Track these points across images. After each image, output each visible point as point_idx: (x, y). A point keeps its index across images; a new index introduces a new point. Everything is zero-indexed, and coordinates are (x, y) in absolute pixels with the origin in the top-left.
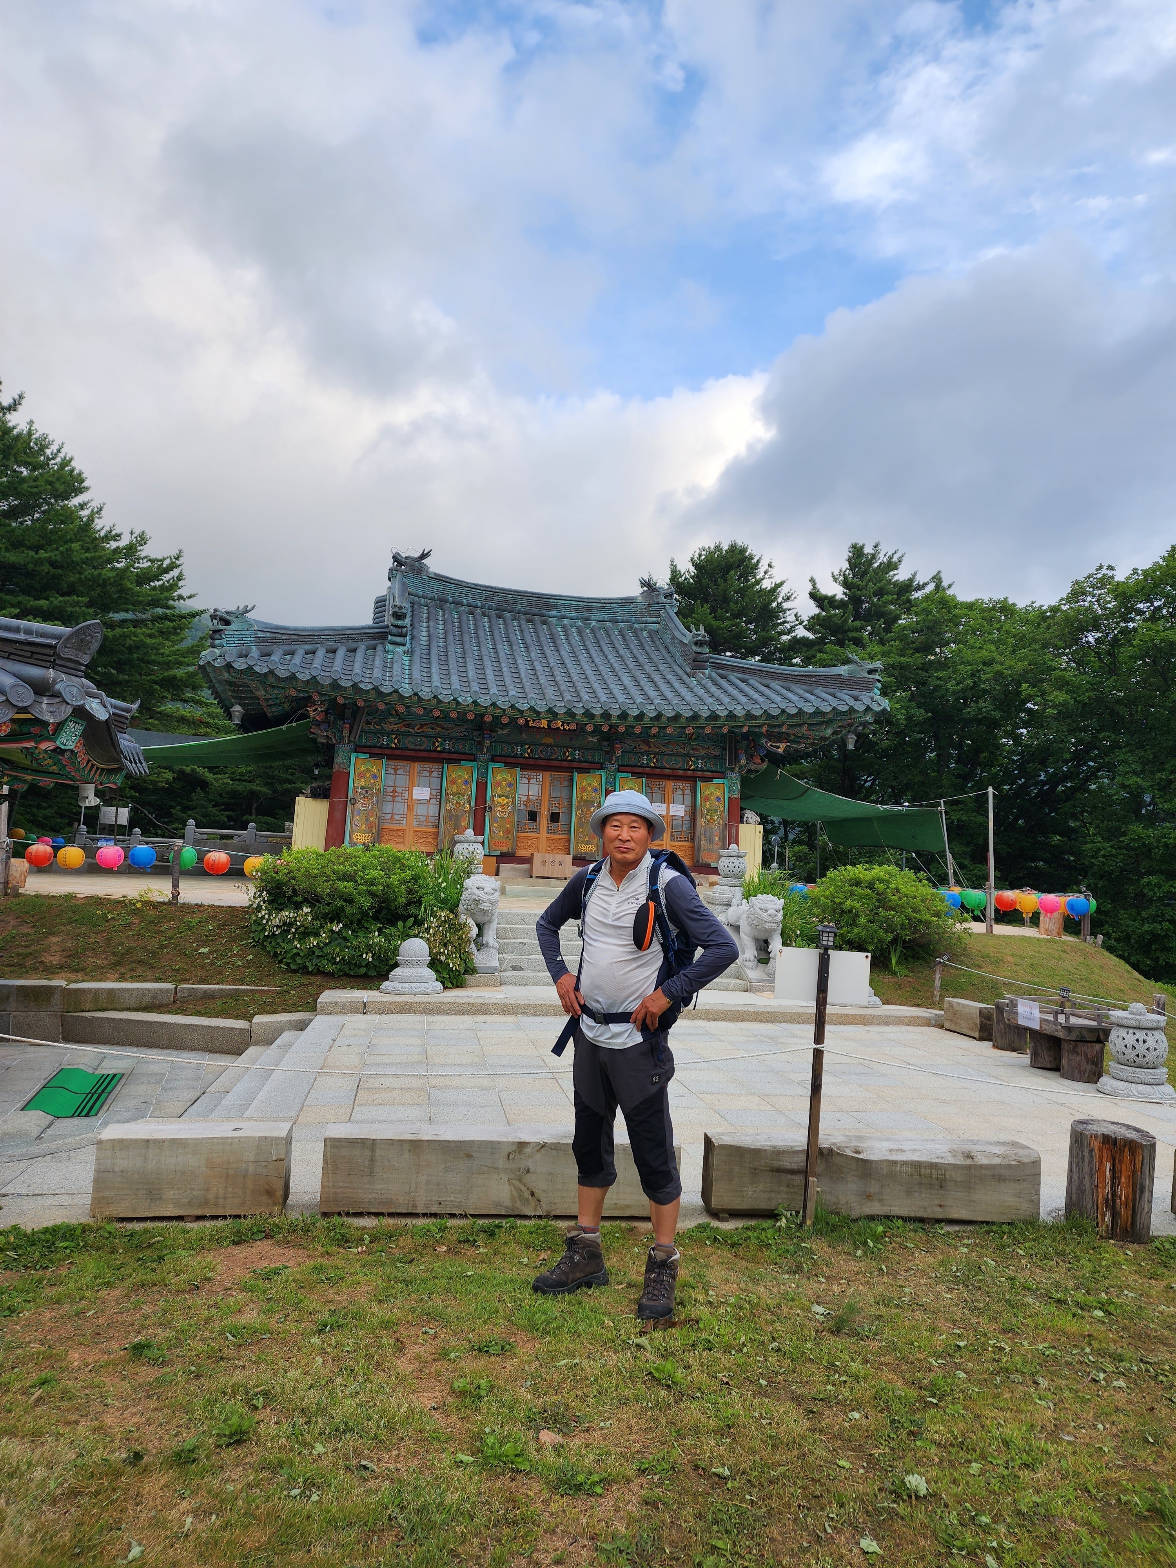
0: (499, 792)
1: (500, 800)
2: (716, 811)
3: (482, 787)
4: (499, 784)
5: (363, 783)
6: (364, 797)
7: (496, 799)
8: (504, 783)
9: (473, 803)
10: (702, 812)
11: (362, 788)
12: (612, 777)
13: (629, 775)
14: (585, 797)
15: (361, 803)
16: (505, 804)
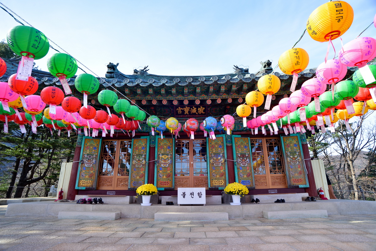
0: (162, 152)
1: (163, 157)
2: (296, 152)
3: (152, 150)
4: (162, 147)
5: (88, 152)
6: (88, 160)
7: (160, 156)
8: (165, 147)
9: (147, 159)
10: (286, 154)
11: (88, 155)
12: (230, 138)
13: (240, 136)
14: (214, 151)
15: (87, 163)
16: (166, 159)
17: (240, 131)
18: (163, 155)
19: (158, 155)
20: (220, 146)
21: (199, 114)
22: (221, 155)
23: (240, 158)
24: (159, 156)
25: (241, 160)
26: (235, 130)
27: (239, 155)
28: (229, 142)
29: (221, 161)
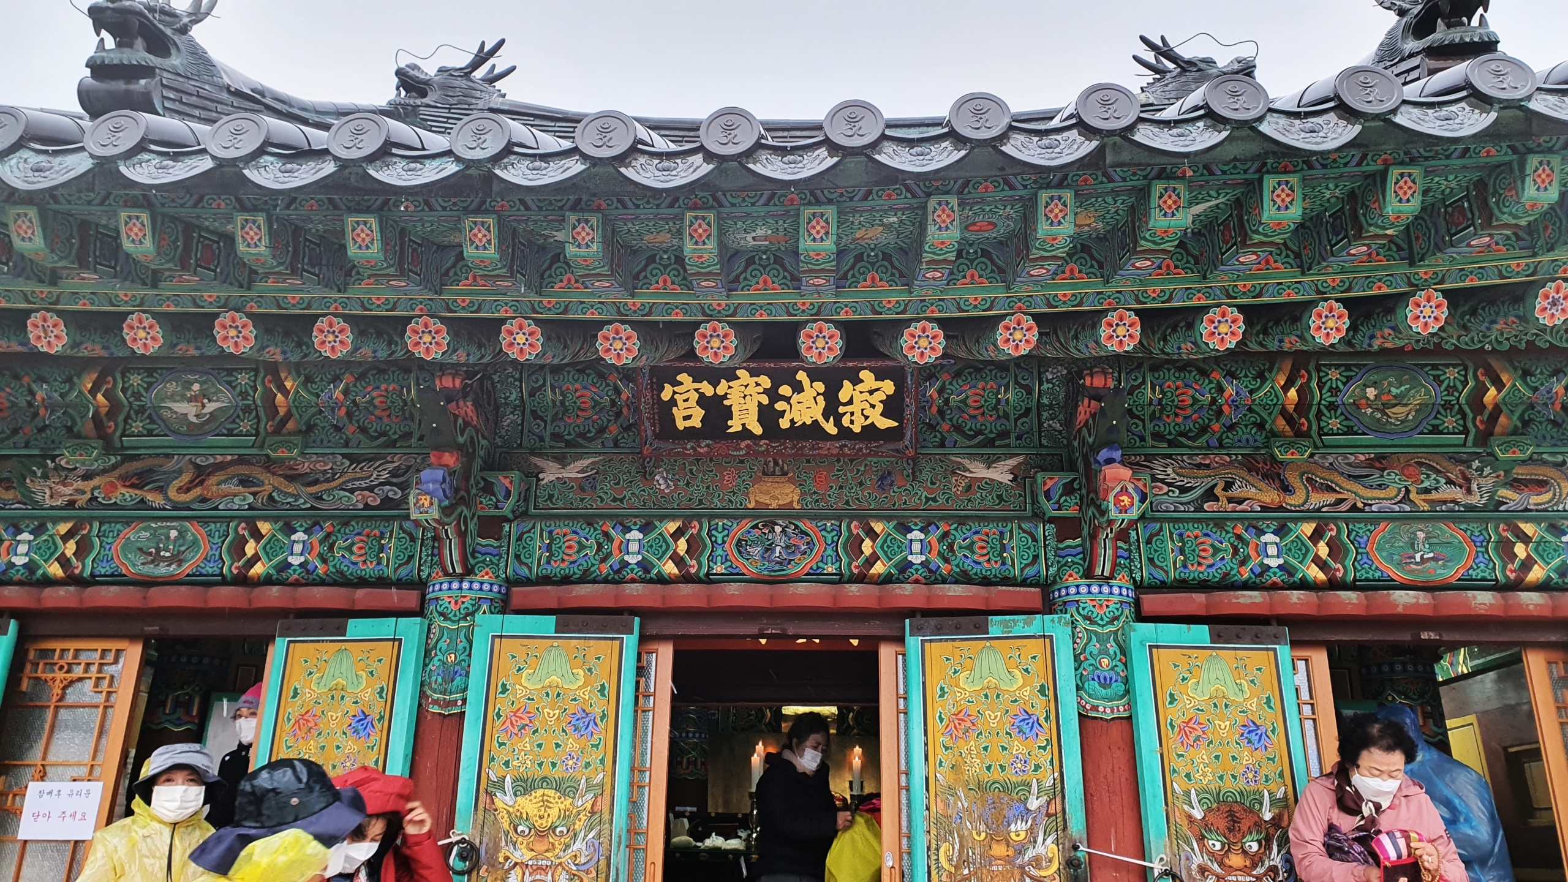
0: (524, 762)
1: (528, 805)
4: (523, 720)
7: (504, 800)
12: (1112, 647)
13: (1201, 633)
14: (975, 767)
16: (553, 828)
17: (1204, 586)
18: (524, 786)
19: (486, 790)
20: (1026, 723)
21: (845, 433)
22: (1034, 804)
23: (1201, 839)
24: (491, 795)
25: (1212, 855)
26: (1160, 575)
27: (1198, 814)
28: (1105, 684)
29: (1037, 862)
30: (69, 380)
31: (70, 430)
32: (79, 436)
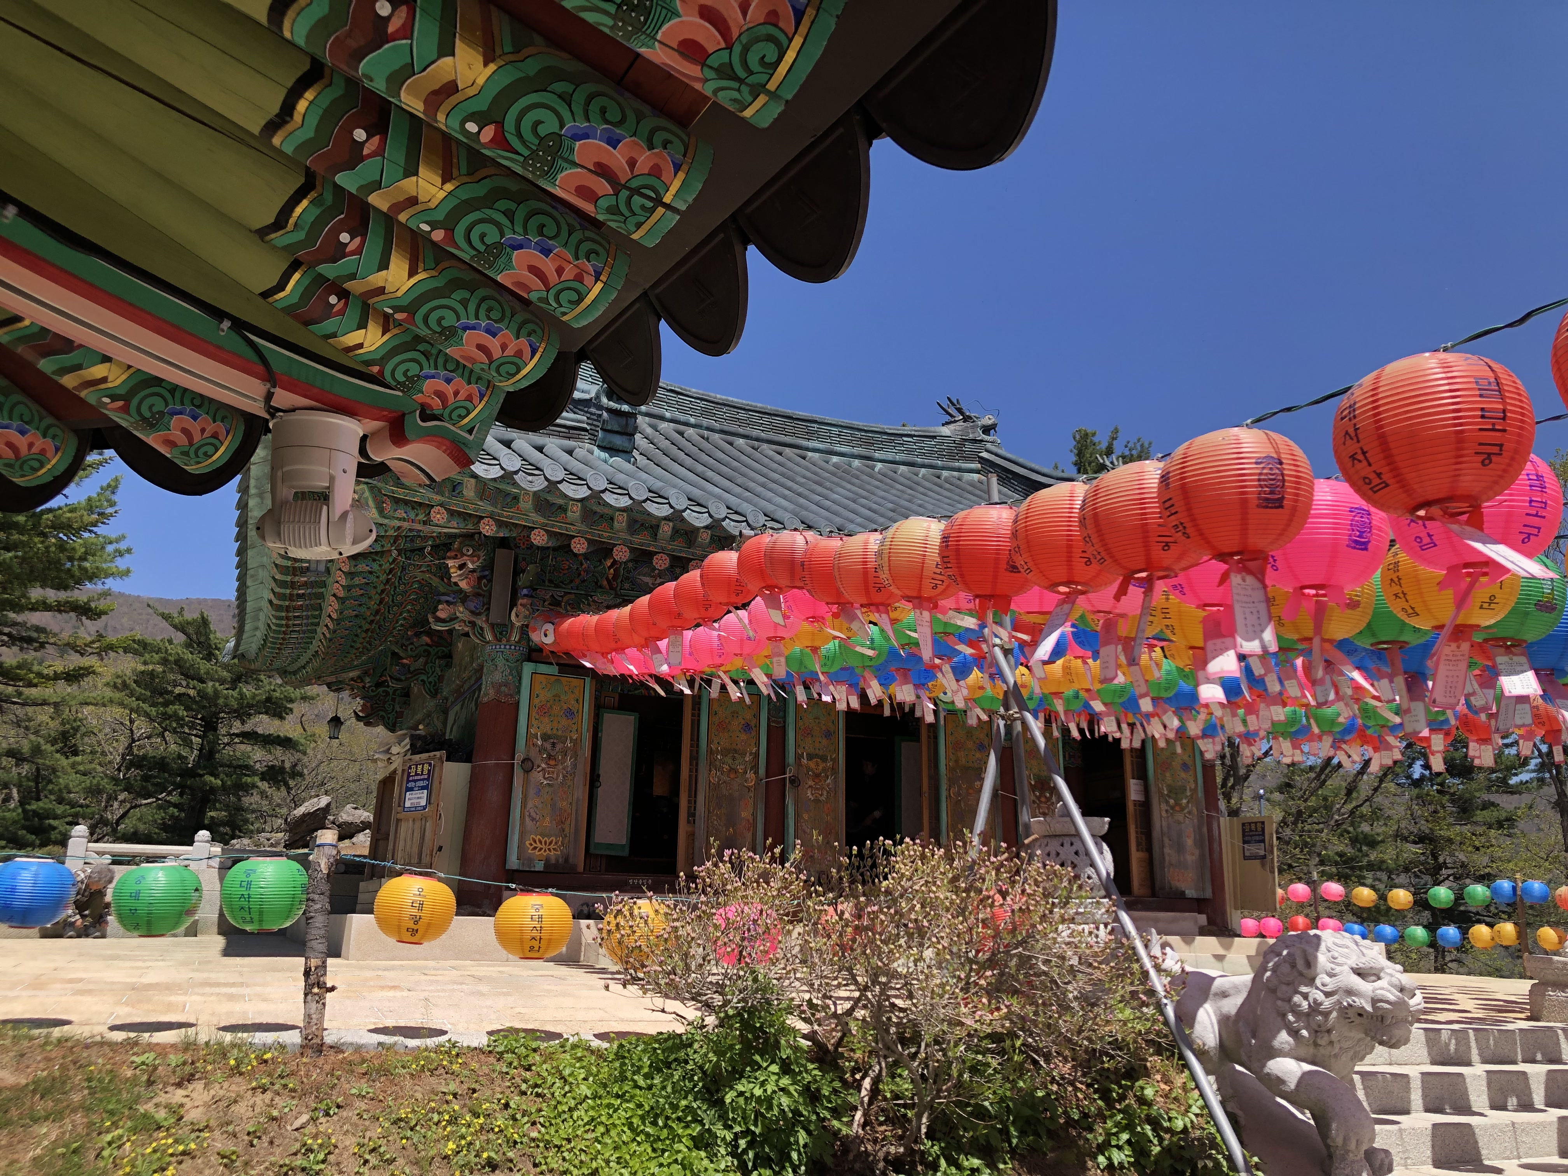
0: (809, 748)
1: (812, 764)
2: (1183, 789)
3: (777, 740)
5: (546, 727)
6: (550, 757)
7: (805, 761)
10: (1159, 789)
14: (964, 761)
15: (543, 769)
16: (820, 773)
18: (810, 757)
19: (797, 757)
20: (981, 746)
23: (1032, 791)
24: (800, 760)
25: (1036, 796)
27: (1032, 782)
30: (600, 561)
31: (596, 583)
32: (601, 587)
